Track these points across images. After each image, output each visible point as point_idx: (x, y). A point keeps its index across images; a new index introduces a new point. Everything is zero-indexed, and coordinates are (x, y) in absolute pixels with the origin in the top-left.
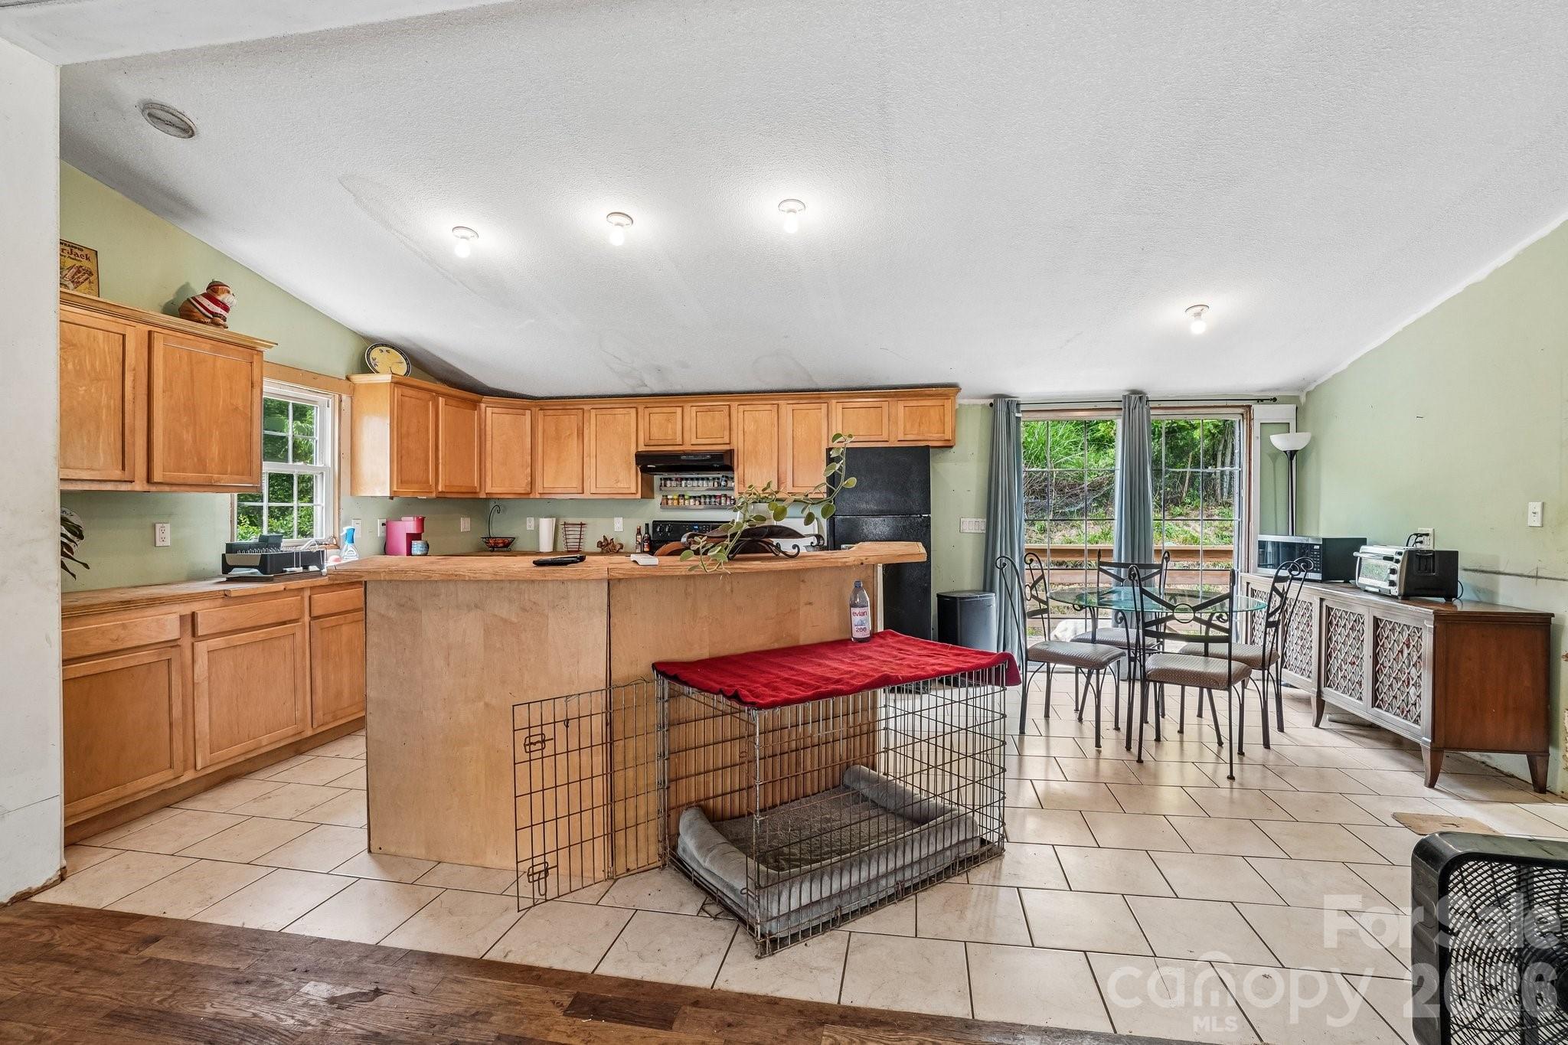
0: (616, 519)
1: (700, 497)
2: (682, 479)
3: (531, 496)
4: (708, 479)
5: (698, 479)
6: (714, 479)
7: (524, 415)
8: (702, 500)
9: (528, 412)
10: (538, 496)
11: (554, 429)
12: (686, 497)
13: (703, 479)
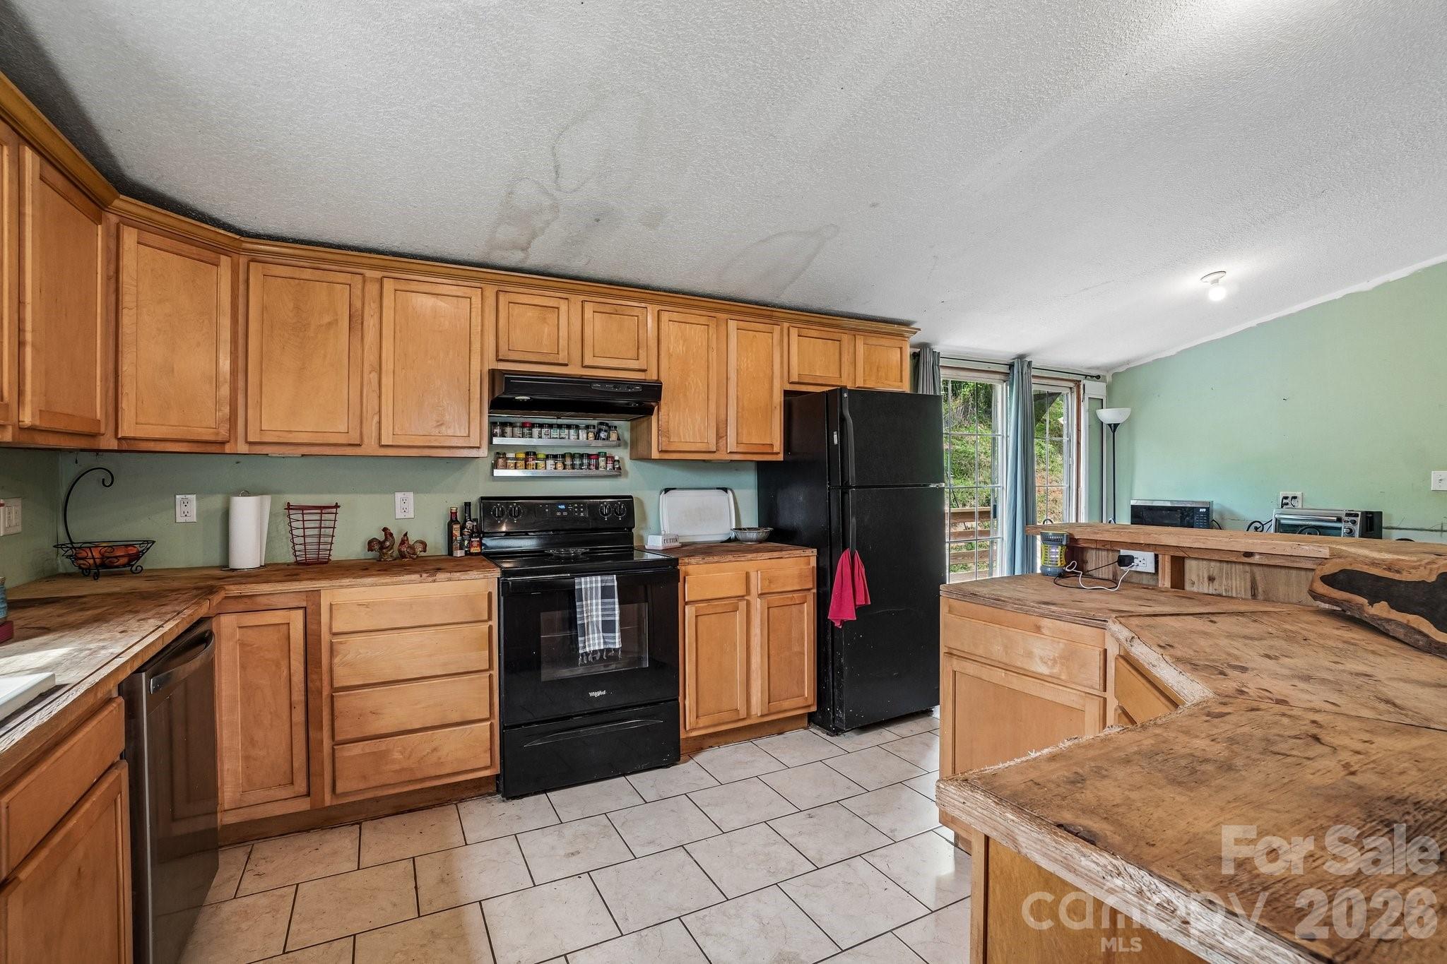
0: (399, 496)
1: (564, 456)
2: (533, 426)
3: (228, 449)
4: (577, 427)
5: (560, 426)
6: (587, 427)
7: (217, 265)
8: (568, 462)
9: (225, 261)
10: (243, 448)
11: (291, 305)
12: (541, 456)
13: (569, 427)
